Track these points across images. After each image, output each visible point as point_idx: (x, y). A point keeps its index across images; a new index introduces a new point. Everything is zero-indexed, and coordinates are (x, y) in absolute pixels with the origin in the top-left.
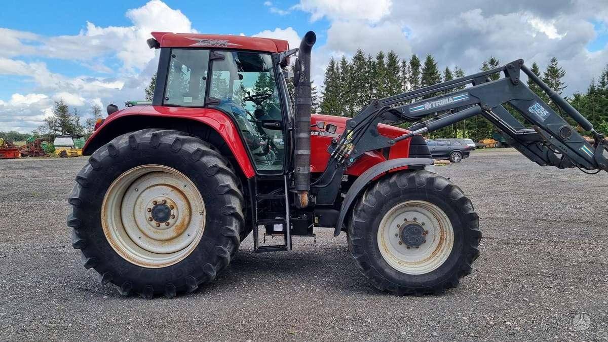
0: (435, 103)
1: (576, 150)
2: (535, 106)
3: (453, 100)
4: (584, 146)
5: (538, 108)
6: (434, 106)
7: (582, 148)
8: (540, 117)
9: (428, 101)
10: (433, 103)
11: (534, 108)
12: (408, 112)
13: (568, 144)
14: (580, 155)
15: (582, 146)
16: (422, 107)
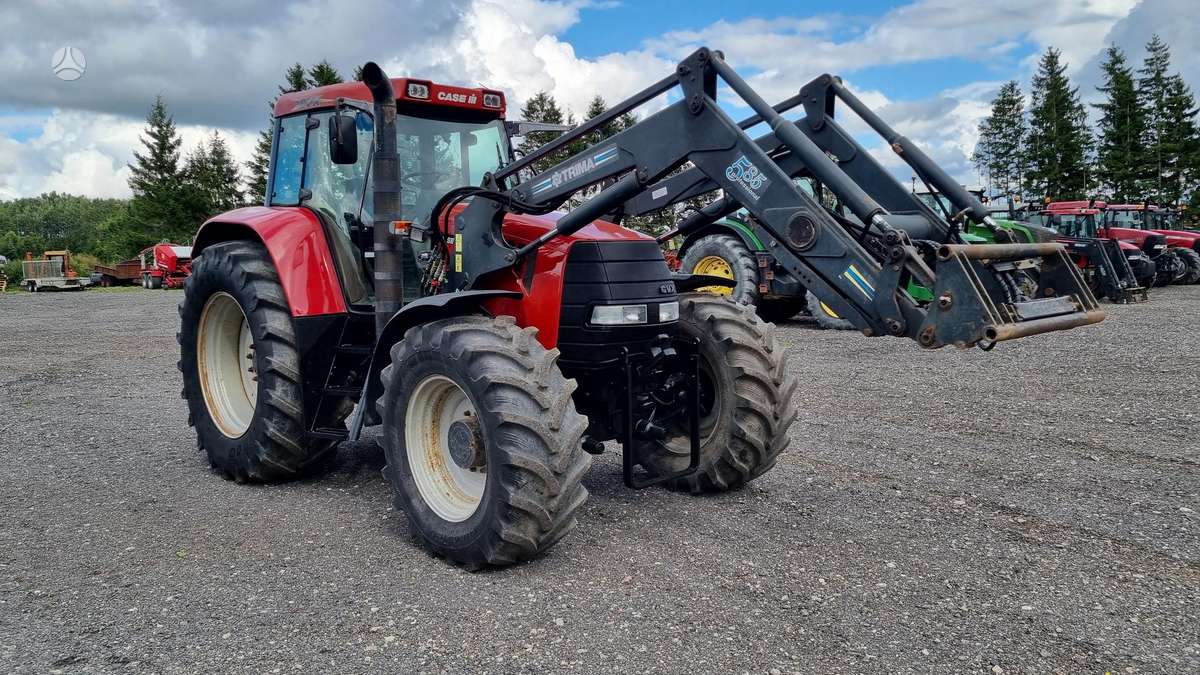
0: (567, 173)
1: (832, 279)
2: (737, 164)
3: (594, 162)
4: (852, 268)
5: (746, 169)
6: (566, 179)
7: (846, 274)
8: (751, 192)
9: (556, 170)
10: (564, 172)
11: (736, 170)
12: (529, 194)
13: (811, 261)
14: (845, 296)
15: (846, 268)
16: (548, 183)
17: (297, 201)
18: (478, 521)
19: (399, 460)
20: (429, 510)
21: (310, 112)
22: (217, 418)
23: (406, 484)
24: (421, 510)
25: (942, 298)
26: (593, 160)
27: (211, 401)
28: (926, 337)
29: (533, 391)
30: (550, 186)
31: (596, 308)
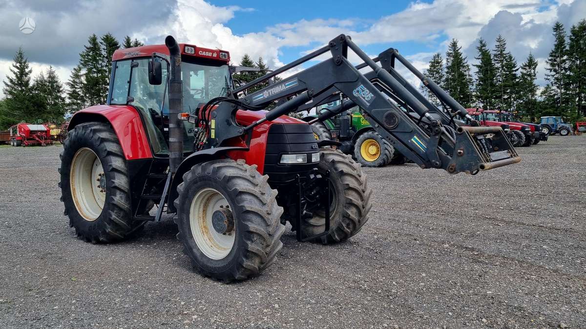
0: (271, 91)
1: (405, 142)
2: (359, 89)
3: (286, 86)
4: (415, 137)
5: (363, 91)
6: (271, 94)
7: (412, 140)
8: (365, 102)
9: (265, 90)
10: (270, 91)
11: (358, 91)
12: (251, 102)
13: (395, 134)
14: (412, 150)
15: (412, 137)
16: (261, 96)
17: (126, 103)
18: (230, 259)
19: (187, 230)
20: (202, 255)
21: (133, 59)
22: (80, 211)
23: (190, 241)
24: (198, 254)
25: (459, 151)
26: (285, 85)
27: (77, 202)
28: (452, 169)
29: (259, 195)
30: (262, 97)
31: (283, 155)
